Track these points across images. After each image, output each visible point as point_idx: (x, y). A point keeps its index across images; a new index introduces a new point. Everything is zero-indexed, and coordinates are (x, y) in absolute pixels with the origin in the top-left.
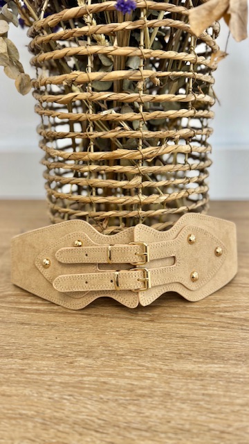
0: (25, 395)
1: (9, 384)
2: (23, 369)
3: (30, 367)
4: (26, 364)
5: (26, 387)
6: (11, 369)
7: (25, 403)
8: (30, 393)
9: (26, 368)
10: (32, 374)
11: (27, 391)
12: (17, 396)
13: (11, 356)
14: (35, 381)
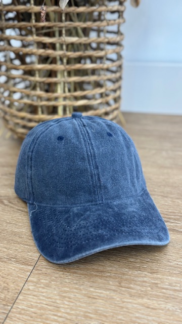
0: (169, 310)
1: (149, 297)
2: (157, 284)
3: (162, 282)
4: (157, 279)
5: (167, 302)
6: (144, 282)
7: (172, 318)
8: (174, 309)
9: (159, 282)
10: (167, 289)
11: (169, 306)
12: (162, 310)
13: (139, 269)
14: (173, 296)
